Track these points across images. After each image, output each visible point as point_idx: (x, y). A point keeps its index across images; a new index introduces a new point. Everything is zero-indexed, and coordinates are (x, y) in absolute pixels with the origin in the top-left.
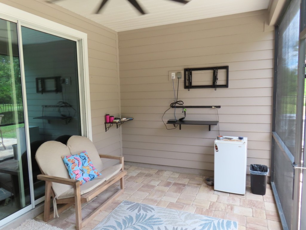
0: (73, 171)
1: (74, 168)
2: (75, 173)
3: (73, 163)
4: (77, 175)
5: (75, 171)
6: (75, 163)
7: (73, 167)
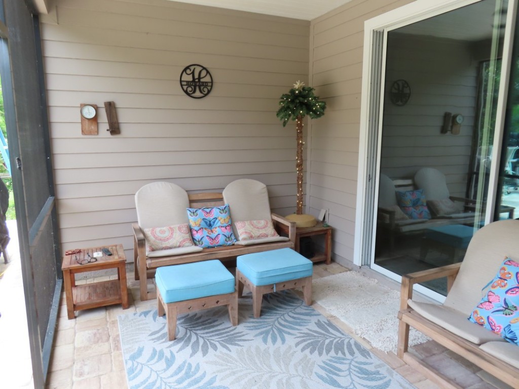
0: (490, 291)
1: (496, 289)
2: (490, 297)
3: (500, 278)
4: (487, 303)
5: (492, 294)
6: (505, 280)
7: (495, 284)
